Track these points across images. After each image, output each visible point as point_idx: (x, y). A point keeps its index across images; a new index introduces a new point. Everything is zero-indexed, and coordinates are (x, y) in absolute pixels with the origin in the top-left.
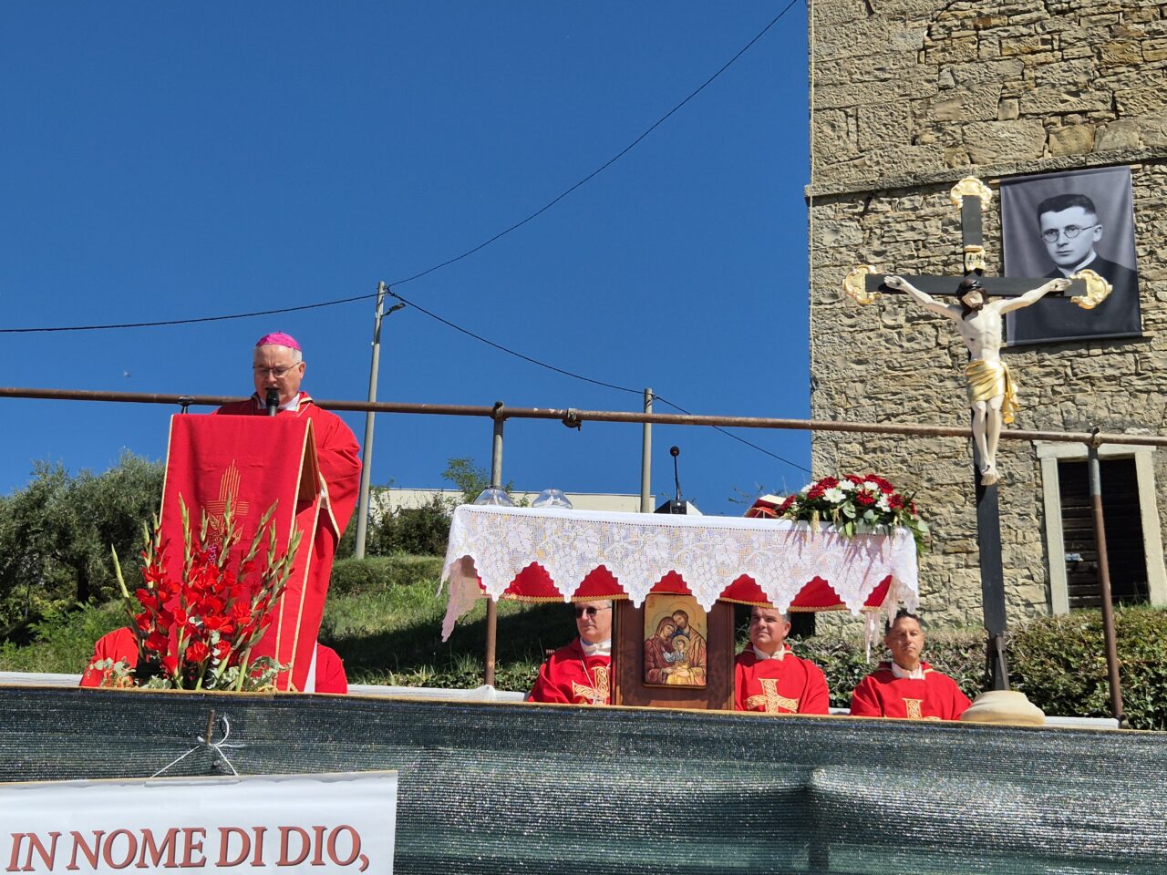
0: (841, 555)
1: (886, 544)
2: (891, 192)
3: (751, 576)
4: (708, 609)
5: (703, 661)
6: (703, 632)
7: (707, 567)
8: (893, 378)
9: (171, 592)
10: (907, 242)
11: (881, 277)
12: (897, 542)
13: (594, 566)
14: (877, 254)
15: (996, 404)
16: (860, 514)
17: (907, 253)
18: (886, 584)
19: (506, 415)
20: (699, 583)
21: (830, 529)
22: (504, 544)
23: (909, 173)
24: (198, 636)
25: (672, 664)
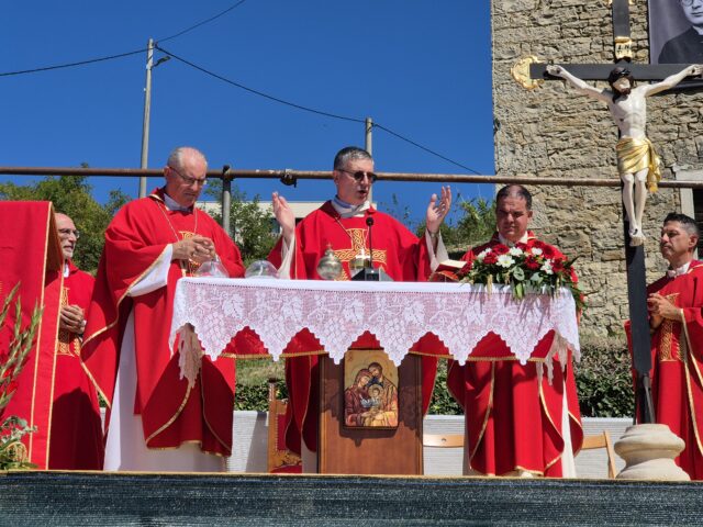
0: (513, 313)
3: (435, 333)
4: (398, 363)
5: (395, 405)
6: (395, 380)
7: (397, 327)
8: (561, 119)
10: (570, 8)
11: (544, 66)
13: (299, 329)
14: (546, 17)
15: (642, 176)
16: (528, 276)
17: (571, 17)
19: (233, 176)
20: (390, 341)
21: (503, 290)
22: (221, 311)
25: (368, 409)
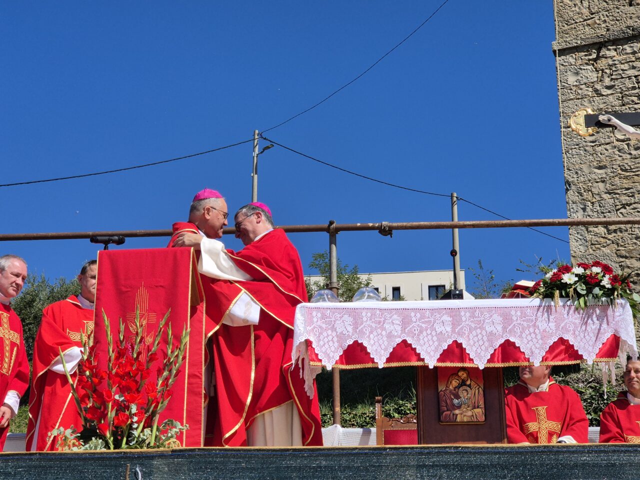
0: (578, 321)
2: (616, 42)
3: (512, 340)
4: (482, 368)
5: (482, 403)
7: (480, 336)
9: (102, 378)
11: (597, 116)
12: (618, 311)
13: (399, 340)
16: (589, 291)
17: (631, 86)
19: (338, 230)
20: (474, 349)
22: (333, 329)
24: (121, 408)
25: (459, 407)
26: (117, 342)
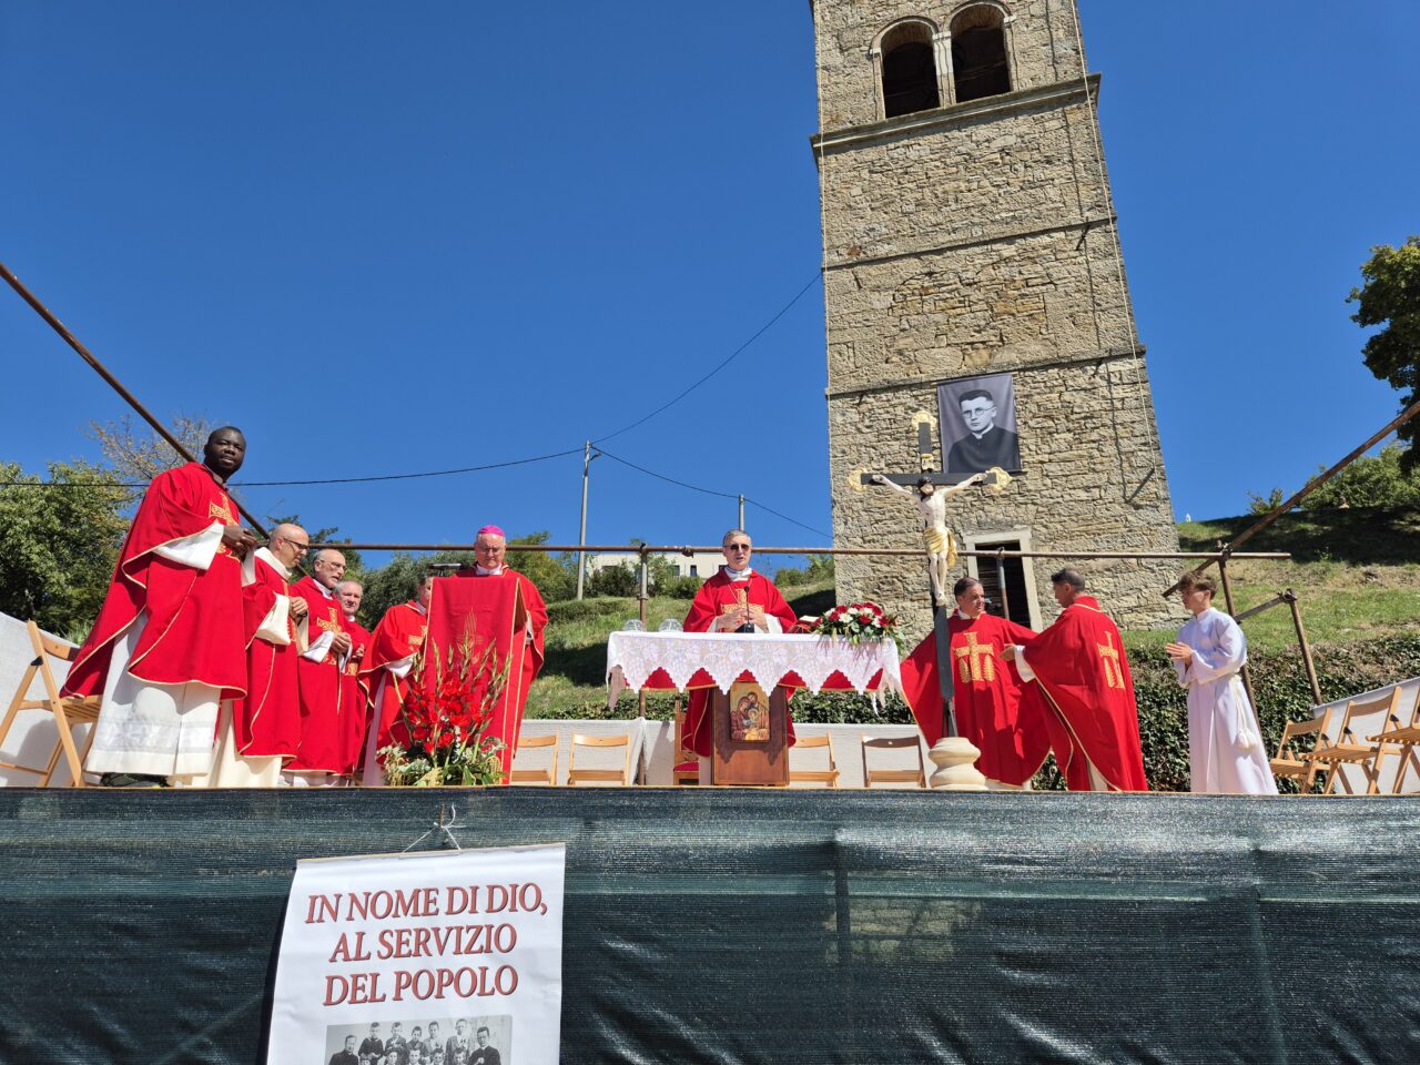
0: (851, 656)
1: (878, 649)
2: (875, 391)
3: (795, 670)
4: (769, 694)
5: (767, 724)
6: (767, 705)
7: (768, 666)
9: (429, 700)
10: (884, 420)
11: (871, 475)
12: (885, 648)
13: (698, 668)
14: (868, 427)
15: (944, 555)
16: (862, 629)
17: (885, 426)
18: (879, 674)
20: (763, 677)
21: (844, 640)
22: (641, 656)
23: (885, 380)
24: (446, 728)
25: (748, 727)
26: (446, 665)
